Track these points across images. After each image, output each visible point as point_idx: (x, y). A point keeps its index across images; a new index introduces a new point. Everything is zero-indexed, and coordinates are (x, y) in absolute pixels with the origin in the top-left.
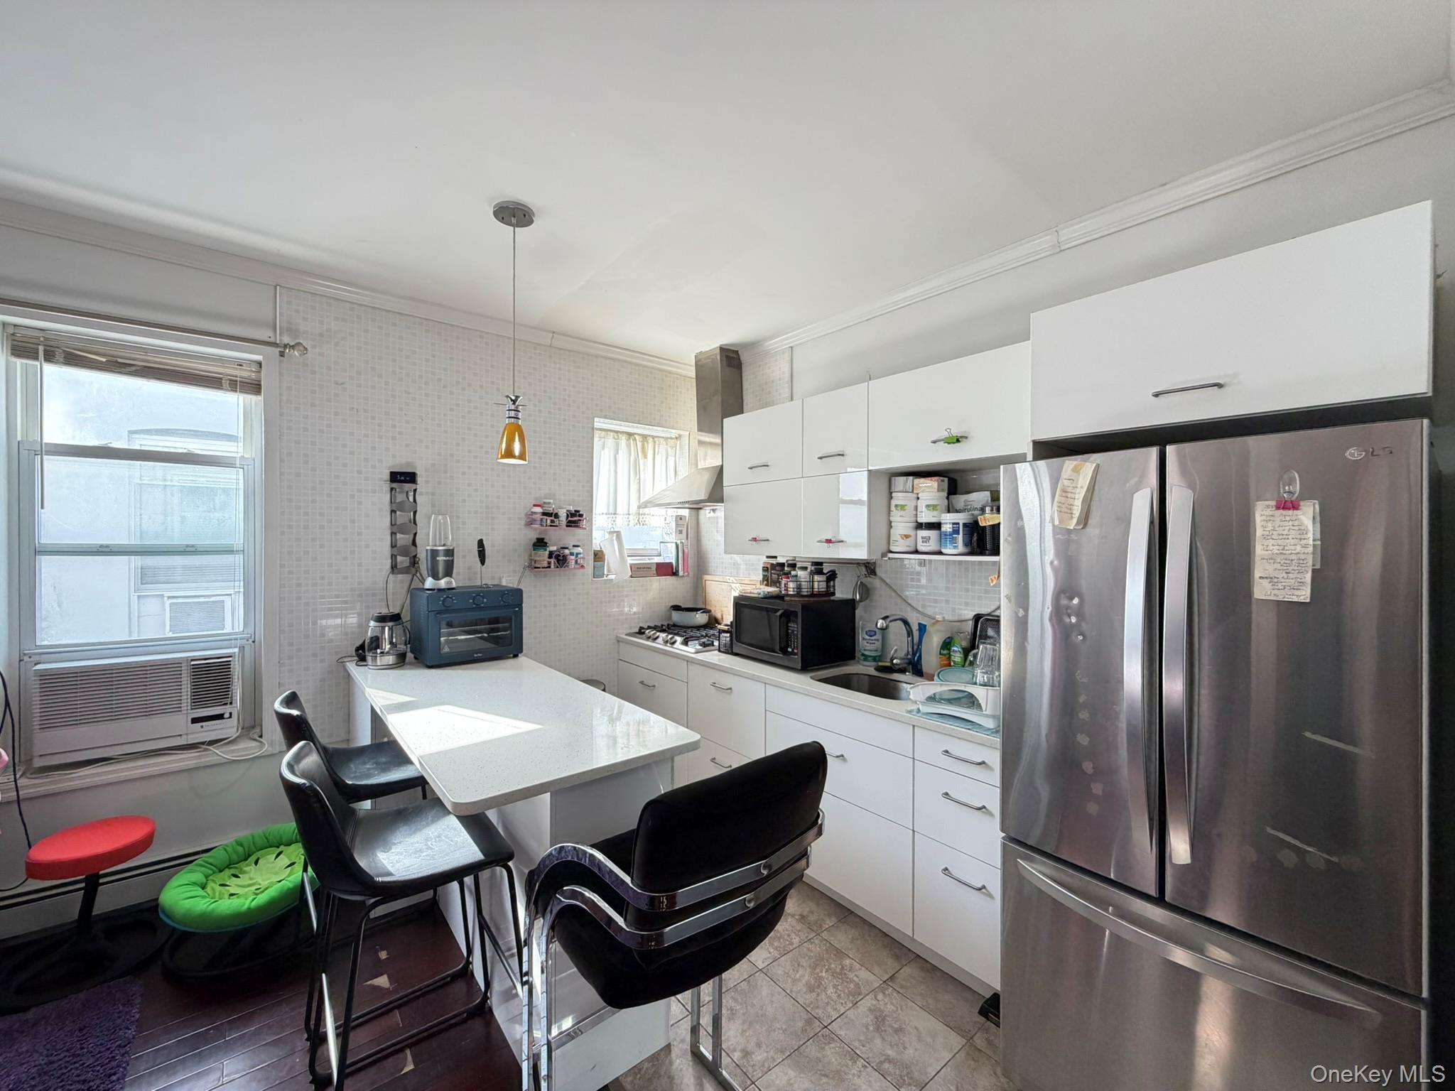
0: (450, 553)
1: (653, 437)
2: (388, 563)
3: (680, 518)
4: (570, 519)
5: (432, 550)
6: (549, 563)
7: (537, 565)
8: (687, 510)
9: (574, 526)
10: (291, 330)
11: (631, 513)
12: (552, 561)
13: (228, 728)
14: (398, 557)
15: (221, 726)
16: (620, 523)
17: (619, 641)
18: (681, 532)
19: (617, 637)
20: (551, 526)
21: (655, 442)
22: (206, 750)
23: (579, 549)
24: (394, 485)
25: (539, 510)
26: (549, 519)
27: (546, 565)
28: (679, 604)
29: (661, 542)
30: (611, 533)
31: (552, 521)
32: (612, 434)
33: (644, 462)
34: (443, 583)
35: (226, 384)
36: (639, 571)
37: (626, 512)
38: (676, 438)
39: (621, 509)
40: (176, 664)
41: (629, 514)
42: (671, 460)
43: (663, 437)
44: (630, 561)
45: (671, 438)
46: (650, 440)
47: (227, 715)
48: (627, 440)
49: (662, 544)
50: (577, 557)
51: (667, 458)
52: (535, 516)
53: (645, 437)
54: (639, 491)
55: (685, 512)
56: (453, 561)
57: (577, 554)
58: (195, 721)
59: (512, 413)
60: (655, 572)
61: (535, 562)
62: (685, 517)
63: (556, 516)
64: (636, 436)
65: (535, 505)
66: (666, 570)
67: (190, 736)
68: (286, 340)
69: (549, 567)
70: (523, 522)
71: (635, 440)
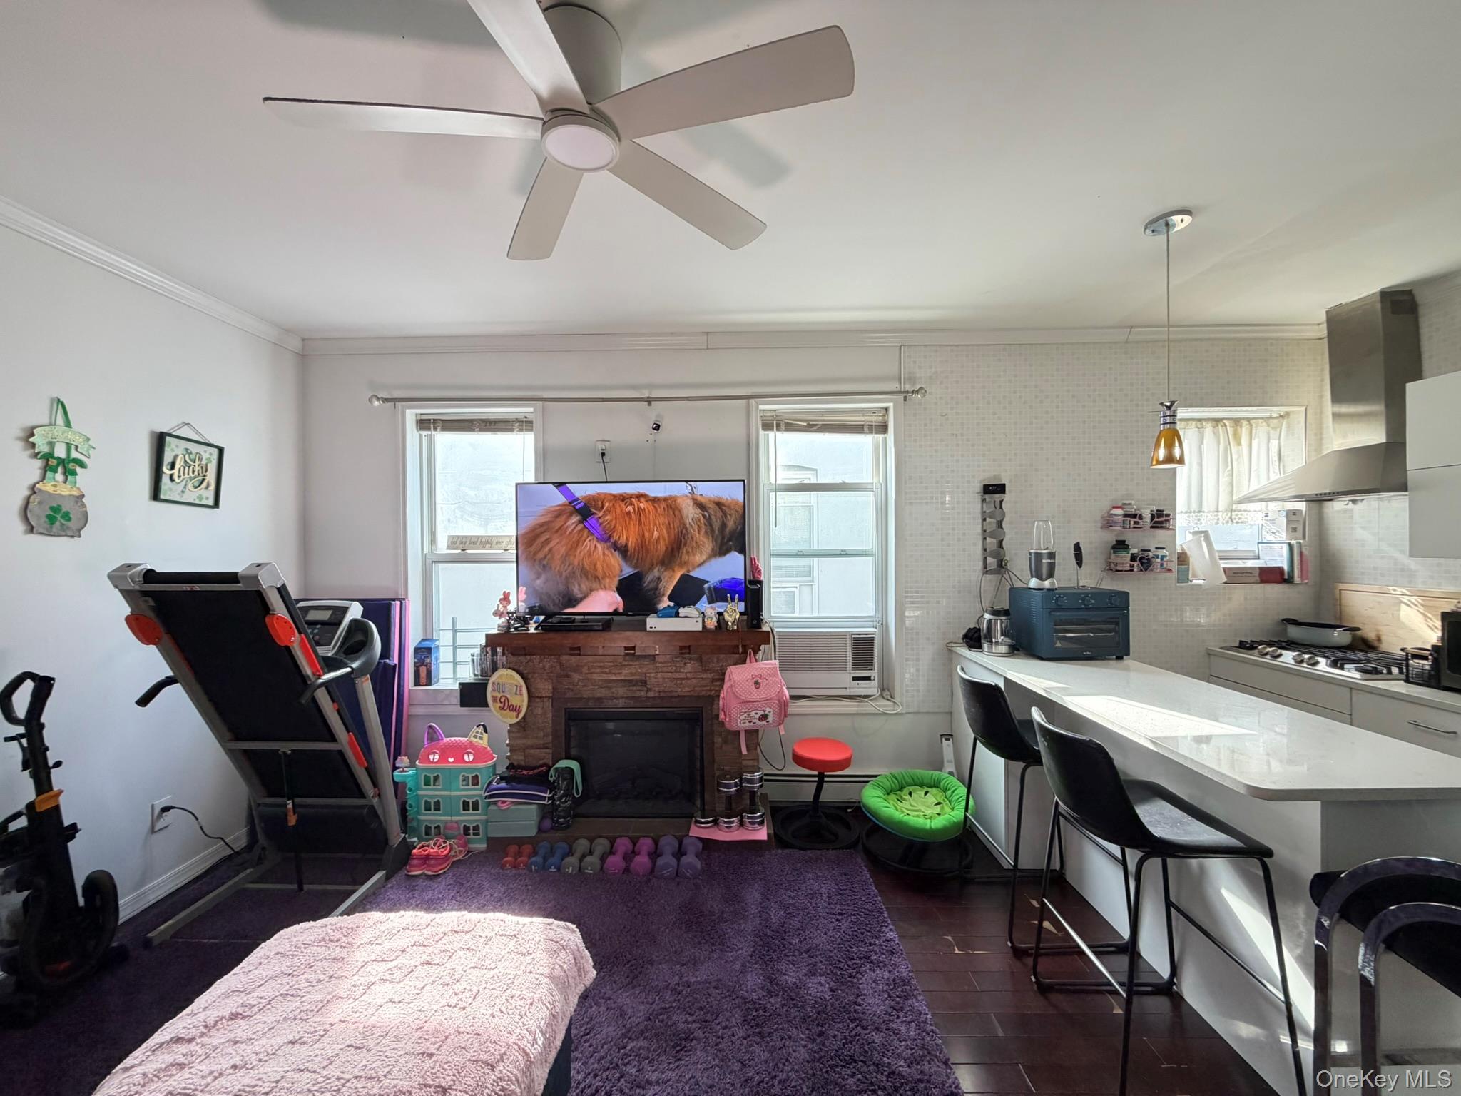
0: (1052, 556)
1: (1248, 420)
2: (981, 564)
3: (1292, 514)
4: (1156, 519)
5: (1036, 554)
6: (1132, 566)
7: (1119, 568)
8: (1304, 503)
9: (1161, 527)
10: (911, 379)
11: (1220, 509)
12: (1136, 564)
13: (872, 688)
14: (988, 558)
15: (868, 686)
16: (1206, 523)
17: (1209, 654)
18: (1294, 530)
19: (1207, 649)
20: (1134, 528)
21: (1251, 425)
22: (862, 701)
23: (1165, 551)
24: (987, 497)
25: (1120, 512)
26: (1133, 520)
27: (1129, 568)
28: (1297, 619)
29: (1259, 543)
30: (1195, 533)
31: (1135, 523)
32: (1194, 423)
33: (1238, 451)
34: (1047, 584)
35: (866, 429)
36: (1235, 576)
37: (1213, 508)
38: (1281, 416)
39: (1208, 504)
40: (843, 636)
41: (1217, 512)
42: (1274, 444)
43: (1262, 418)
44: (1223, 564)
45: (1271, 418)
46: (1245, 423)
47: (872, 678)
48: (1214, 427)
49: (1260, 545)
50: (1162, 559)
51: (1269, 442)
52: (1116, 518)
53: (1237, 422)
54: (1232, 484)
55: (1301, 506)
56: (1054, 563)
57: (1163, 557)
58: (855, 679)
59: (1168, 419)
60: (1258, 578)
61: (1116, 565)
62: (1301, 511)
63: (1141, 517)
64: (1225, 421)
65: (1114, 507)
66: (1270, 575)
67: (852, 690)
68: (908, 387)
69: (1132, 570)
70: (1099, 525)
71: (1225, 425)
